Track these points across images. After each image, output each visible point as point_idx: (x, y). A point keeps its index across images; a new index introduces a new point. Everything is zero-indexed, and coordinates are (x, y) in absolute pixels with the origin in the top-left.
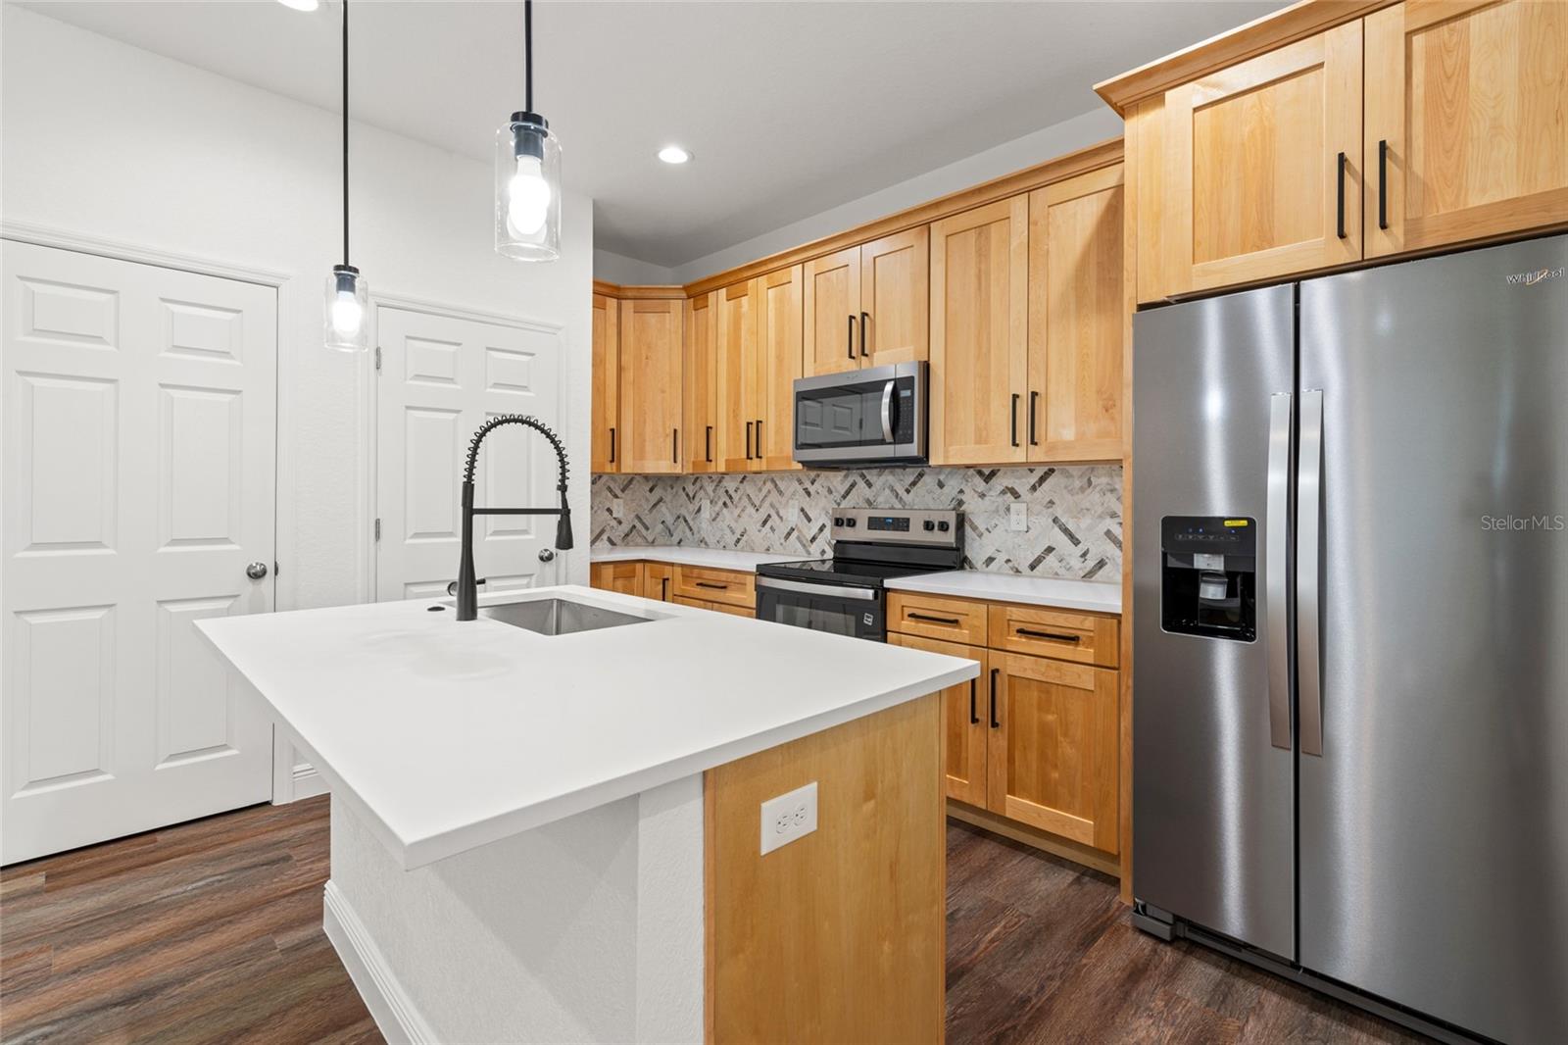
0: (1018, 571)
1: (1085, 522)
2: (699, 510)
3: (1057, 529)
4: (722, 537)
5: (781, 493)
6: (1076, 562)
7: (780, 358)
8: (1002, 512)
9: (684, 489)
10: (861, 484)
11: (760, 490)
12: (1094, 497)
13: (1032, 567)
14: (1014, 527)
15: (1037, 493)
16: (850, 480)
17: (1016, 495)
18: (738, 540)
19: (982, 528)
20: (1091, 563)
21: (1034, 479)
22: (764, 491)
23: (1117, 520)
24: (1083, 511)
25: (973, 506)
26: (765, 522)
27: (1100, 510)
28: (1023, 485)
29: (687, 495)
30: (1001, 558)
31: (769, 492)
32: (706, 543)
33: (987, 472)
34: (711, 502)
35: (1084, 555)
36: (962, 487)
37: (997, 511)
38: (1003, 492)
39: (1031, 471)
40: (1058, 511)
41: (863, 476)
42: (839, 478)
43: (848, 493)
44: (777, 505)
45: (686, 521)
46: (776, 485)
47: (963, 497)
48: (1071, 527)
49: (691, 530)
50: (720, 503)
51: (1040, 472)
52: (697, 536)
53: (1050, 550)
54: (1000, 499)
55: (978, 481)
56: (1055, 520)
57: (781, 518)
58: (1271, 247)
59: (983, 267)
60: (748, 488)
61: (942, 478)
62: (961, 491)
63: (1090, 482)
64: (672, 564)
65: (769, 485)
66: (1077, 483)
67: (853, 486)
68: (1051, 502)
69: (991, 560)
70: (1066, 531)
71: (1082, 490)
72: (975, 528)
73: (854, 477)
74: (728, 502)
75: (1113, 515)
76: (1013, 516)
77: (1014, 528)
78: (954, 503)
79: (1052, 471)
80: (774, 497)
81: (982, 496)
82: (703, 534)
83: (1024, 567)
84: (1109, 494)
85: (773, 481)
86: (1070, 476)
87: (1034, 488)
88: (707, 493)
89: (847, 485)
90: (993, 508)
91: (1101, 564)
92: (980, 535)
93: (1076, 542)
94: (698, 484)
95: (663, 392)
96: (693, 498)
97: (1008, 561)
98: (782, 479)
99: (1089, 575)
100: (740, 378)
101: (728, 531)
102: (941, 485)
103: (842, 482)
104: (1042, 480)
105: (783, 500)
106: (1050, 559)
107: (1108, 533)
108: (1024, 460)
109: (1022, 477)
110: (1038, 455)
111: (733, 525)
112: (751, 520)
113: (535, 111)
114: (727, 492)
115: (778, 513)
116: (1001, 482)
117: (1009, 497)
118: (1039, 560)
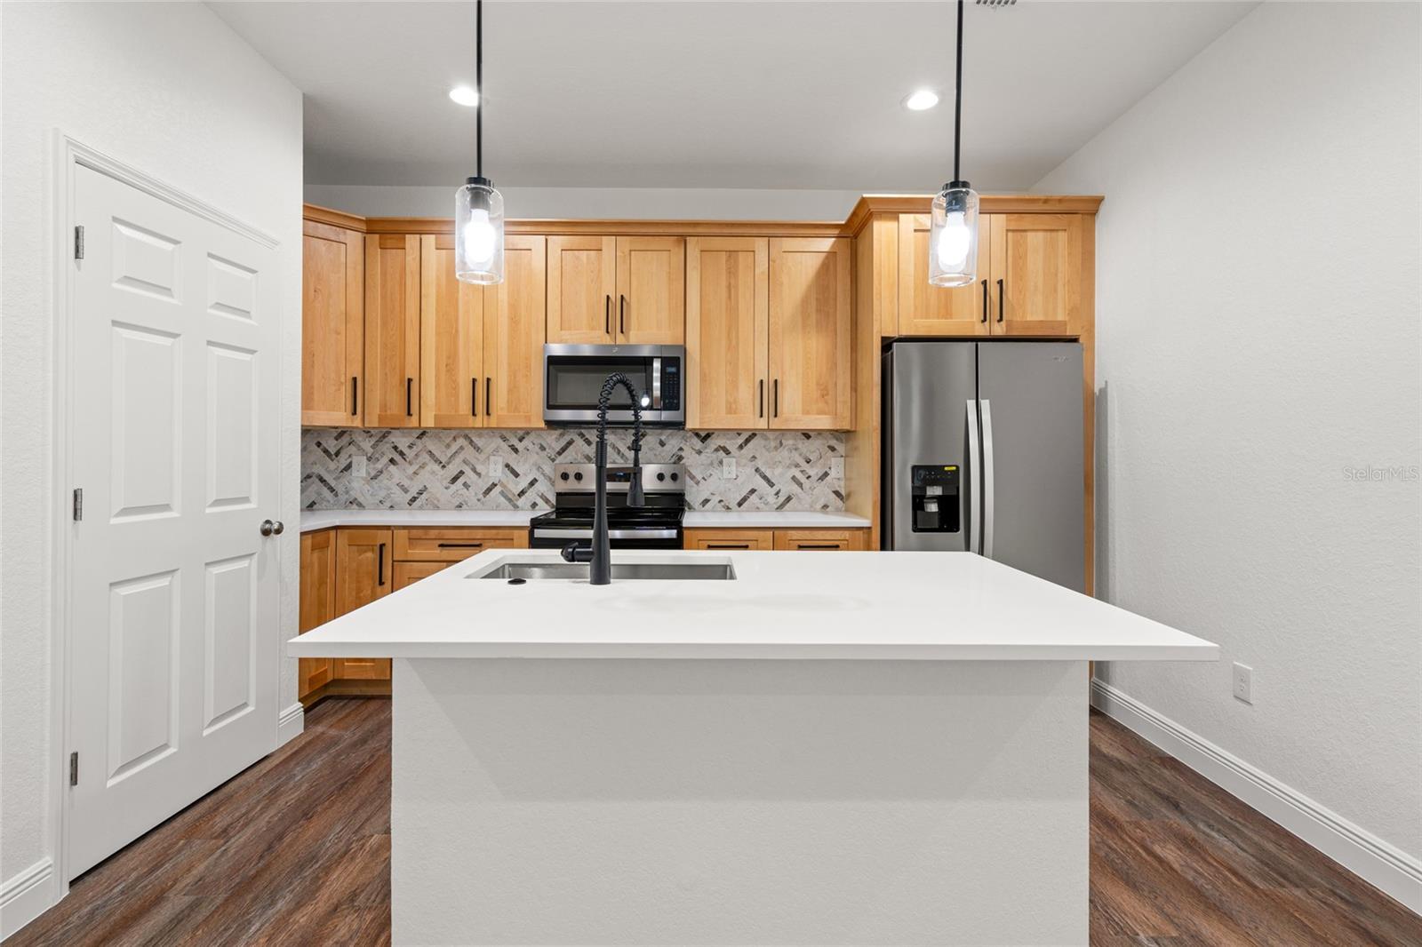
0: (728, 508)
1: (778, 471)
2: (349, 467)
3: (758, 476)
4: (388, 496)
5: (478, 449)
6: (772, 499)
7: (514, 320)
8: (715, 465)
9: (319, 444)
10: (579, 442)
11: (448, 446)
12: (784, 453)
13: (740, 504)
14: (726, 475)
15: (744, 451)
16: (567, 438)
17: (728, 452)
18: (414, 500)
19: (699, 477)
20: (782, 499)
21: (741, 440)
22: (454, 447)
23: (799, 469)
24: (773, 465)
25: (690, 459)
26: (454, 480)
27: (788, 462)
28: (732, 445)
29: (326, 451)
30: (714, 500)
31: (462, 448)
32: (360, 505)
33: (703, 434)
34: (369, 459)
35: (777, 494)
36: (681, 445)
37: (712, 464)
38: (717, 450)
39: (739, 434)
40: (759, 463)
41: (582, 435)
42: (554, 437)
43: (563, 450)
44: (473, 461)
45: (322, 480)
46: (471, 442)
47: (683, 454)
48: (768, 474)
49: (332, 490)
50: (385, 460)
51: (745, 436)
52: (343, 497)
53: (753, 491)
54: (714, 456)
55: (698, 444)
56: (757, 470)
57: (479, 474)
58: (951, 318)
59: (732, 281)
60: (429, 443)
61: (663, 438)
62: (681, 449)
63: (781, 444)
64: (388, 528)
65: (461, 441)
66: (773, 444)
67: (570, 443)
68: (754, 457)
69: (706, 501)
70: (765, 478)
71: (776, 448)
72: (693, 478)
73: (572, 434)
74: (397, 458)
75: (797, 466)
76: (725, 469)
77: (725, 477)
78: (675, 458)
79: (754, 435)
80: (469, 452)
81: (699, 452)
82: (353, 494)
83: (733, 504)
84: (793, 451)
85: (466, 437)
86: (767, 439)
87: (741, 447)
88: (359, 448)
89: (563, 443)
90: (709, 462)
91: (789, 499)
92: (698, 483)
93: (772, 485)
94: (345, 439)
95: (338, 333)
96: (337, 454)
97: (721, 501)
98: (480, 436)
99: (780, 507)
100: (457, 331)
101: (397, 490)
102: (662, 444)
103: (557, 440)
104: (747, 441)
105: (482, 457)
106: (753, 498)
107: (794, 478)
108: (766, 427)
109: (732, 439)
110: (775, 424)
111: (406, 483)
112: (433, 478)
114: (395, 448)
115: (474, 470)
116: (714, 442)
117: (722, 454)
118: (744, 499)
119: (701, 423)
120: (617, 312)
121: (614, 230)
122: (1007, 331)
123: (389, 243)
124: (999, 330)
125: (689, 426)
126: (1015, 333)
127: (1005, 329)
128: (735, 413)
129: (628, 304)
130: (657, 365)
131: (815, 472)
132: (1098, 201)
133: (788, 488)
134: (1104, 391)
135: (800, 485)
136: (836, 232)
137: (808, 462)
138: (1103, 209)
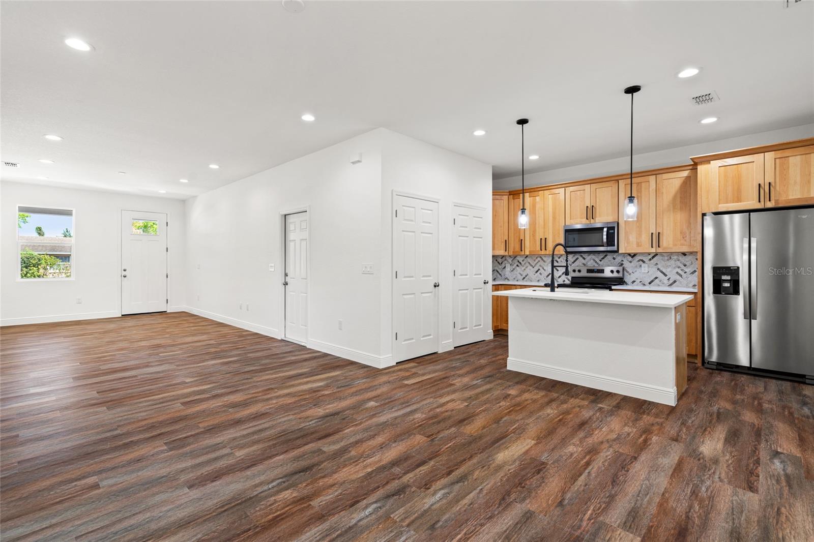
0: (644, 285)
1: (669, 270)
2: (505, 267)
3: (659, 272)
4: (516, 277)
5: (544, 261)
6: (666, 281)
7: (554, 218)
8: (638, 267)
9: (496, 260)
10: (581, 259)
11: (535, 260)
12: (672, 262)
13: (650, 283)
15: (652, 261)
16: (576, 257)
17: (644, 262)
18: (524, 278)
19: (630, 272)
20: (671, 282)
21: (650, 257)
22: (537, 261)
23: (680, 269)
24: (668, 267)
25: (626, 264)
26: (537, 272)
27: (674, 266)
28: (646, 259)
29: (498, 263)
30: (638, 281)
31: (539, 261)
32: (508, 279)
33: (632, 255)
34: (511, 265)
35: (669, 279)
36: (623, 259)
37: (636, 267)
38: (639, 261)
39: (649, 254)
40: (659, 266)
41: (582, 256)
42: (571, 257)
43: (575, 261)
44: (543, 266)
45: (498, 272)
46: (542, 259)
47: (623, 263)
48: (664, 271)
49: (500, 274)
50: (515, 265)
51: (652, 255)
52: (503, 277)
53: (656, 278)
54: (637, 263)
55: (630, 259)
56: (658, 269)
57: (545, 270)
58: (741, 202)
59: (639, 194)
60: (529, 260)
61: (614, 256)
62: (622, 261)
63: (671, 258)
65: (539, 259)
66: (666, 258)
67: (577, 259)
68: (657, 264)
69: (634, 282)
70: (662, 272)
71: (668, 260)
72: (628, 272)
73: (578, 256)
74: (519, 264)
75: (679, 267)
76: (643, 268)
77: (643, 272)
78: (620, 264)
79: (657, 254)
80: (541, 263)
81: (631, 262)
82: (506, 276)
83: (647, 283)
84: (677, 261)
85: (541, 257)
86: (663, 256)
87: (650, 260)
88: (508, 261)
89: (574, 259)
90: (635, 266)
91: (675, 282)
92: (630, 274)
93: (666, 275)
94: (504, 258)
95: (501, 227)
96: (502, 263)
97: (641, 282)
98: (545, 257)
99: (670, 285)
100: (536, 223)
101: (519, 275)
102: (614, 259)
103: (572, 258)
104: (653, 257)
105: (546, 264)
106: (656, 281)
107: (677, 273)
109: (646, 256)
110: (660, 250)
111: (522, 273)
112: (530, 271)
113: (633, 196)
114: (518, 261)
115: (543, 269)
116: (637, 258)
117: (641, 262)
118: (652, 281)
119: (625, 251)
120: (591, 212)
121: (589, 182)
122: (775, 205)
123: (516, 197)
124: (769, 205)
125: (620, 252)
126: (781, 205)
127: (774, 204)
128: (641, 246)
129: (595, 208)
130: (605, 230)
131: (689, 270)
133: (674, 277)
135: (681, 276)
136: (691, 167)
137: (685, 266)
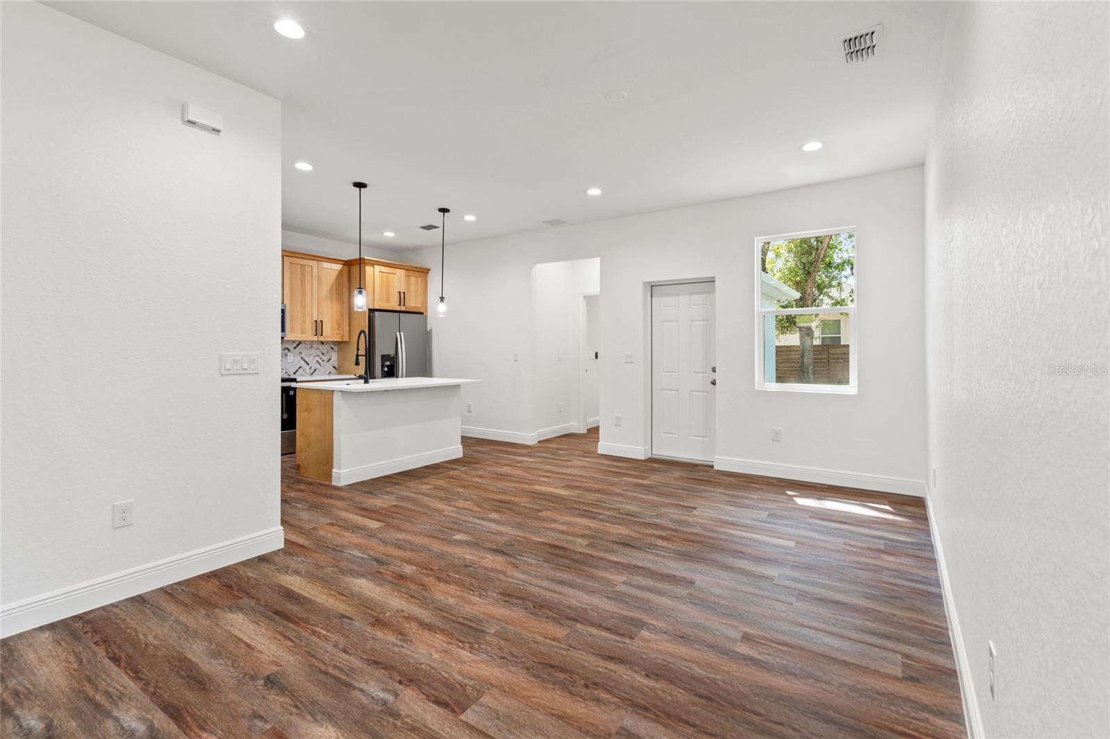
1: (311, 358)
3: (302, 361)
6: (308, 371)
12: (313, 351)
14: (289, 361)
15: (296, 350)
17: (289, 350)
20: (312, 370)
21: (295, 345)
24: (310, 355)
27: (315, 354)
28: (291, 347)
35: (310, 368)
38: (284, 349)
40: (303, 355)
48: (307, 360)
51: (297, 343)
53: (300, 367)
54: (283, 352)
56: (302, 358)
63: (312, 347)
66: (309, 347)
68: (301, 353)
70: (305, 361)
71: (310, 348)
75: (319, 356)
76: (288, 357)
79: (301, 343)
83: (291, 374)
84: (317, 350)
86: (306, 344)
87: (295, 348)
91: (315, 370)
93: (308, 364)
97: (286, 372)
99: (312, 374)
104: (298, 345)
106: (300, 370)
107: (317, 361)
108: (317, 340)
109: (291, 344)
110: (321, 339)
116: (284, 346)
117: (287, 351)
118: (297, 371)
122: (405, 309)
124: (403, 309)
126: (408, 310)
128: (306, 334)
131: (325, 358)
132: (429, 270)
133: (316, 366)
134: (431, 330)
135: (320, 364)
136: (343, 263)
137: (323, 354)
138: (430, 272)
